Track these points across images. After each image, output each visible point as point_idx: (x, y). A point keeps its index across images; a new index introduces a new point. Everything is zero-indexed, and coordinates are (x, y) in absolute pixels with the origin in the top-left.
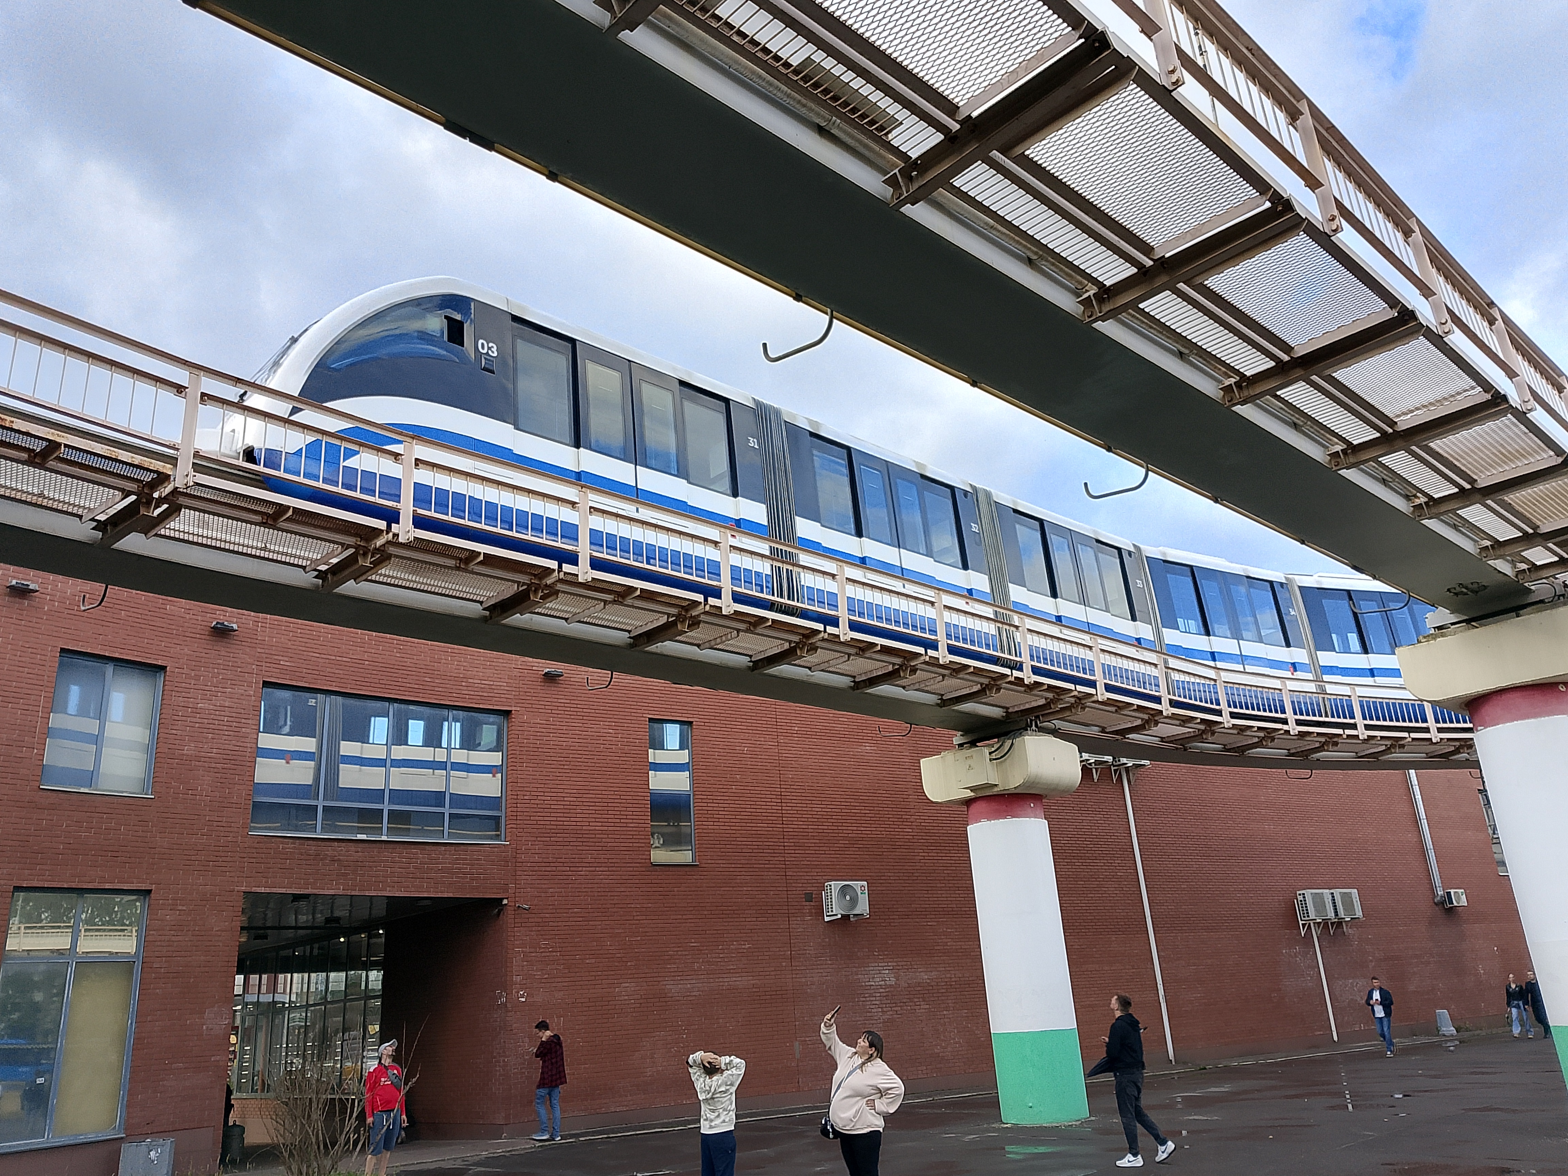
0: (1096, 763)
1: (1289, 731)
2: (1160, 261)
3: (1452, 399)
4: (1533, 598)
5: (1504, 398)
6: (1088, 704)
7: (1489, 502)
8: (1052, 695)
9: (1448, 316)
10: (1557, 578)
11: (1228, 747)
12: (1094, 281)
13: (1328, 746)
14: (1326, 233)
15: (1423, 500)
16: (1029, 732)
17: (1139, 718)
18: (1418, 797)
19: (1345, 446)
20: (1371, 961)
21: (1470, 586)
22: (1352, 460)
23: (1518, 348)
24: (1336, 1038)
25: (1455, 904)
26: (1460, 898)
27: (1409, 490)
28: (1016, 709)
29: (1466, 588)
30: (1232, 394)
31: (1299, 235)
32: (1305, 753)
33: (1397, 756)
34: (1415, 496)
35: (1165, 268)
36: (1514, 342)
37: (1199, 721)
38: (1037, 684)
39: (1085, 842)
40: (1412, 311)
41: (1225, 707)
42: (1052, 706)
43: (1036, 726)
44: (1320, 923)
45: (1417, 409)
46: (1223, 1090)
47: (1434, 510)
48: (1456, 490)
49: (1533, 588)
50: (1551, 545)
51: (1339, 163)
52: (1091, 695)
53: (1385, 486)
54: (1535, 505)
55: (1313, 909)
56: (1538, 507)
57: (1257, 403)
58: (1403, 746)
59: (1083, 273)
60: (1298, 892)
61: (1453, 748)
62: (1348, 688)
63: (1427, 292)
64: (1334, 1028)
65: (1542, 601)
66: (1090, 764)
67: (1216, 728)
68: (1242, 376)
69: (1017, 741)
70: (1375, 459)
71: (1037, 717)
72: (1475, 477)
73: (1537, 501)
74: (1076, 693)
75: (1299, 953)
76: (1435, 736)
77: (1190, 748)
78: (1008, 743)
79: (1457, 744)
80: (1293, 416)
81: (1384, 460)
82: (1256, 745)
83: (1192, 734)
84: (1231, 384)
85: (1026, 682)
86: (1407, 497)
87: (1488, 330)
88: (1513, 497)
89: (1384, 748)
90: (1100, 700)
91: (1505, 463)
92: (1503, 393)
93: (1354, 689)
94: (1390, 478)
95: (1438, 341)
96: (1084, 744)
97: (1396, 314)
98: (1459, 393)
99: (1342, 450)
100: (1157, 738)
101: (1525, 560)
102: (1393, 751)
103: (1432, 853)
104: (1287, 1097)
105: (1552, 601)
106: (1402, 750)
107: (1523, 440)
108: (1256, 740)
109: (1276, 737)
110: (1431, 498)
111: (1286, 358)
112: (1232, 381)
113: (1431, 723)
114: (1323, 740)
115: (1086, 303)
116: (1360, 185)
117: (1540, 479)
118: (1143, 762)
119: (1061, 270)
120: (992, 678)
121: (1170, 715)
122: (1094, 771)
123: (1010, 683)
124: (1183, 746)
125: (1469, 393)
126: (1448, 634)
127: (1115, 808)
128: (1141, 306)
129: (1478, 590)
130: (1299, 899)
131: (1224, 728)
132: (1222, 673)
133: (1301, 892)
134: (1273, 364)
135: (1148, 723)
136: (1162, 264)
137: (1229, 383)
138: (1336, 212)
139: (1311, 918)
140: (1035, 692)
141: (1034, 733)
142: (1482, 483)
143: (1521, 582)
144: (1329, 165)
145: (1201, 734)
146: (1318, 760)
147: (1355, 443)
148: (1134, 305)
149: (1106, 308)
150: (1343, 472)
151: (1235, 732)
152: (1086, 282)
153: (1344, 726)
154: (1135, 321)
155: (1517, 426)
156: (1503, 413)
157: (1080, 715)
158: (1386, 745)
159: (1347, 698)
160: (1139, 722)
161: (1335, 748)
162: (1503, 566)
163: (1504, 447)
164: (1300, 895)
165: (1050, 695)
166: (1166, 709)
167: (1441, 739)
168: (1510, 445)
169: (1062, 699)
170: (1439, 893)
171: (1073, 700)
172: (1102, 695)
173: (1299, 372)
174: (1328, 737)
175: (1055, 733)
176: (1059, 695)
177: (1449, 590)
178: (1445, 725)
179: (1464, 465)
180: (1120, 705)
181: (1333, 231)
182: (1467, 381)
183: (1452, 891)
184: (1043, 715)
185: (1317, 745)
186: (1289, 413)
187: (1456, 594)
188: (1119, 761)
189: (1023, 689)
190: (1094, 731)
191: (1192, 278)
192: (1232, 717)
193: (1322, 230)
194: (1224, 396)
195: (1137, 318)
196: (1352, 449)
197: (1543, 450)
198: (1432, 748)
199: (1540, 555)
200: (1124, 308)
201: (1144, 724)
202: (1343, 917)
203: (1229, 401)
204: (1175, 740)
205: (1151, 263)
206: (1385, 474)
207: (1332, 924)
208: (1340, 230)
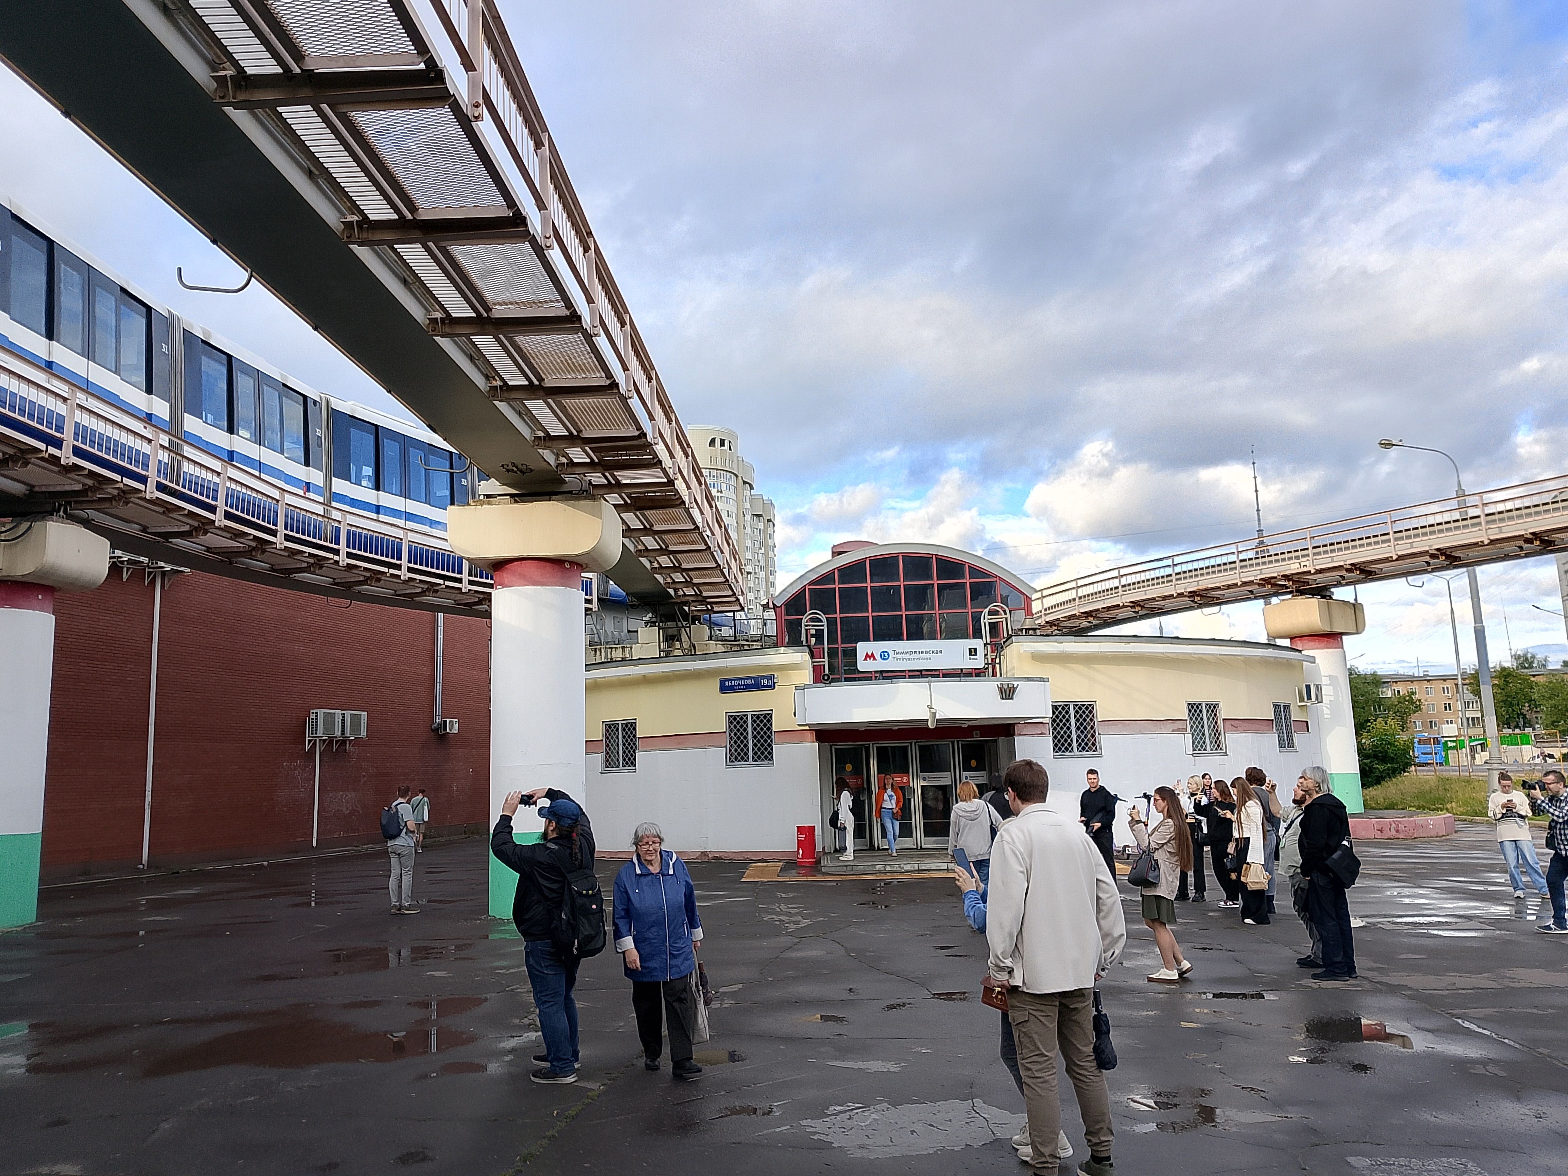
0: (130, 561)
1: (338, 562)
2: (308, 73)
3: (540, 305)
4: (565, 488)
5: (579, 318)
6: (132, 499)
7: (550, 400)
8: (92, 482)
9: (552, 233)
10: (585, 476)
11: (275, 567)
12: (235, 63)
13: (371, 581)
14: (468, 117)
15: (499, 383)
16: (55, 518)
17: (188, 524)
18: (440, 636)
19: (444, 316)
20: (364, 776)
21: (520, 466)
22: (448, 330)
23: (601, 279)
24: (315, 844)
25: (448, 731)
26: (454, 727)
27: (490, 372)
28: (44, 489)
29: (517, 467)
30: (352, 231)
31: (444, 108)
32: (349, 584)
33: (429, 599)
34: (494, 378)
35: (311, 81)
36: (599, 272)
37: (252, 537)
38: (77, 467)
39: (96, 643)
40: (524, 217)
41: (281, 529)
42: (90, 494)
43: (65, 512)
44: (326, 740)
45: (511, 303)
46: (190, 892)
47: (506, 395)
48: (527, 383)
49: (567, 479)
50: (587, 448)
51: (497, 55)
52: (140, 491)
53: (471, 361)
54: (583, 413)
55: (322, 726)
56: (585, 416)
57: (375, 249)
58: (436, 591)
59: (224, 49)
60: (312, 711)
61: (477, 600)
62: (402, 532)
63: (541, 205)
64: (315, 835)
65: (570, 492)
66: (122, 562)
67: (268, 548)
68: (365, 217)
69: (37, 525)
70: (467, 336)
71: (69, 503)
72: (544, 376)
73: (585, 410)
74: (121, 485)
75: (299, 767)
76: (465, 587)
77: (236, 563)
78: (25, 526)
79: (482, 596)
80: (405, 272)
81: (475, 338)
82: (303, 570)
83: (242, 550)
84: (353, 222)
85: (62, 463)
86: (487, 377)
87: (581, 255)
88: (570, 402)
89: (420, 590)
90: (147, 497)
91: (569, 372)
92: (579, 313)
93: (407, 533)
94: (476, 356)
95: (540, 251)
96: (117, 540)
97: (511, 215)
98: (546, 302)
99: (441, 318)
100: (203, 548)
101: (566, 456)
102: (427, 594)
103: (439, 688)
104: (252, 897)
105: (577, 494)
106: (434, 595)
107: (585, 357)
108: (305, 565)
109: (326, 565)
110: (505, 383)
111: (409, 216)
112: (355, 218)
113: (465, 576)
114: (368, 574)
115: (221, 81)
116: (510, 83)
117: (589, 394)
118: (182, 569)
119: (200, 34)
120: (20, 449)
121: (223, 526)
122: (125, 569)
123: (43, 459)
124: (229, 559)
125: (554, 304)
126: (494, 503)
127: (140, 611)
128: (280, 109)
129: (525, 471)
130: (311, 717)
131: (276, 548)
132: (286, 495)
133: (315, 711)
134: (396, 217)
135: (196, 531)
136: (310, 76)
137: (352, 220)
138: (481, 101)
139: (318, 735)
140: (72, 475)
141: (61, 520)
142: (548, 383)
143: (559, 473)
144: (487, 52)
145: (251, 551)
146: (359, 592)
147: (454, 315)
148: (272, 106)
149: (242, 96)
150: (437, 339)
151: (286, 554)
152: (226, 60)
153: (390, 565)
154: (271, 122)
155: (583, 344)
156: (575, 331)
157: (121, 509)
158: (423, 588)
159: (399, 540)
160: (187, 528)
161: (378, 584)
162: (549, 456)
163: (571, 359)
164: (313, 713)
165: (90, 482)
166: (219, 519)
167: (470, 590)
168: (576, 359)
169: (102, 489)
170: (437, 721)
171: (116, 492)
172: (151, 492)
173: (417, 234)
174: (374, 573)
175: (87, 523)
176: (100, 484)
177: (503, 466)
178: (476, 579)
179: (537, 364)
180: (169, 507)
181: (475, 117)
182: (555, 295)
183: (448, 720)
184: (75, 502)
185: (362, 578)
186: (401, 268)
187: (508, 471)
188: (157, 563)
189: (56, 469)
190: (133, 529)
191: (337, 104)
192: (286, 540)
193: (465, 112)
194: (344, 230)
195: (273, 119)
196: (449, 320)
197: (599, 371)
198: (460, 597)
199: (578, 455)
200: (262, 104)
201: (192, 531)
202: (348, 735)
203: (347, 237)
204: (222, 552)
205: (298, 71)
206: (472, 351)
207: (337, 742)
208: (481, 119)
